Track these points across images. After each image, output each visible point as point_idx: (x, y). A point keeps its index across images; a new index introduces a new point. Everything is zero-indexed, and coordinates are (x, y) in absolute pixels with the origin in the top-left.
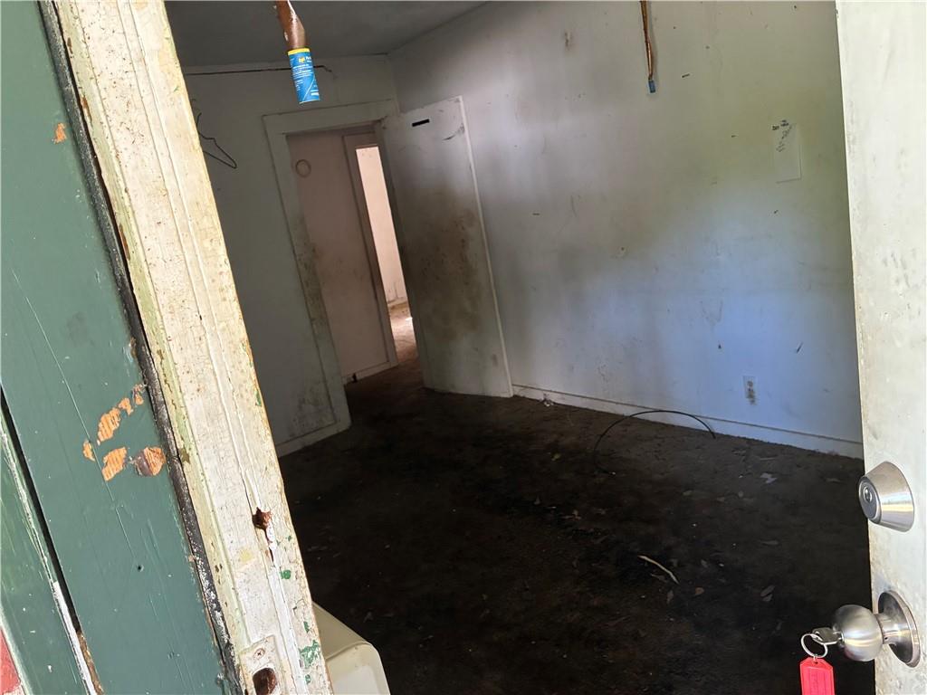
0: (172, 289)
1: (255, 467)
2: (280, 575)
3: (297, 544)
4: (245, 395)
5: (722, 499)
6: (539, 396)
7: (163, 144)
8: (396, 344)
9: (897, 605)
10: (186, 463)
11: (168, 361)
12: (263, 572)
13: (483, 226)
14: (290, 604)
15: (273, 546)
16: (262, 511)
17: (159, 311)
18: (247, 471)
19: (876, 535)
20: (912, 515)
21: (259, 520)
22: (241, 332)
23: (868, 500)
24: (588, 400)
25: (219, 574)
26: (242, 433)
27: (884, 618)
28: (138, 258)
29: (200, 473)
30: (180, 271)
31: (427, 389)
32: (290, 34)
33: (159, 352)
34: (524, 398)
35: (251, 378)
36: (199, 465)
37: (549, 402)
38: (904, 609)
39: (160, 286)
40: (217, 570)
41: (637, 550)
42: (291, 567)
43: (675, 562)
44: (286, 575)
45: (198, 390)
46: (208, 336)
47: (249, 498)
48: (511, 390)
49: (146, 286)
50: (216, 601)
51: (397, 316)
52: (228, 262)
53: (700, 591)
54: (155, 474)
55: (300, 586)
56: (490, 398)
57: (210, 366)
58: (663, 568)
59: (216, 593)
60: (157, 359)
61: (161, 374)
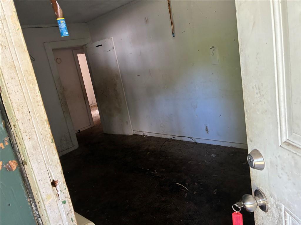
0: (18, 102)
1: (52, 165)
2: (62, 203)
3: (68, 191)
4: (48, 139)
5: (200, 163)
6: (142, 134)
7: (13, 49)
8: (93, 119)
9: (260, 194)
10: (25, 166)
11: (17, 128)
12: (56, 202)
13: (121, 79)
14: (66, 212)
15: (59, 193)
16: (55, 180)
17: (13, 110)
18: (49, 167)
19: (252, 172)
20: (264, 165)
21: (54, 184)
22: (45, 117)
23: (250, 161)
24: (157, 134)
25: (39, 205)
26: (46, 153)
27: (257, 198)
28: (5, 91)
29: (31, 168)
30: (21, 96)
31: (105, 134)
32: (57, 13)
33: (14, 125)
34: (137, 135)
35: (49, 133)
36: (30, 166)
37: (145, 135)
38: (263, 194)
39: (13, 101)
40: (39, 203)
41: (175, 181)
42: (66, 199)
43: (187, 184)
44: (64, 202)
45: (29, 138)
46: (33, 119)
47: (50, 176)
48: (133, 132)
49: (8, 101)
50: (39, 214)
51: (93, 110)
52: (39, 92)
53: (195, 192)
54: (14, 170)
55: (69, 206)
56: (126, 135)
57: (34, 130)
58: (183, 186)
59: (38, 212)
60: (13, 128)
61: (15, 133)
